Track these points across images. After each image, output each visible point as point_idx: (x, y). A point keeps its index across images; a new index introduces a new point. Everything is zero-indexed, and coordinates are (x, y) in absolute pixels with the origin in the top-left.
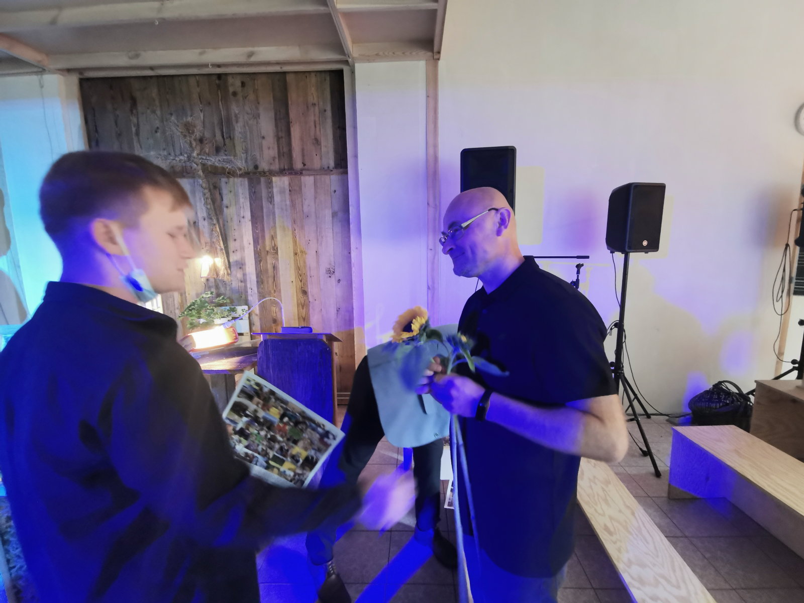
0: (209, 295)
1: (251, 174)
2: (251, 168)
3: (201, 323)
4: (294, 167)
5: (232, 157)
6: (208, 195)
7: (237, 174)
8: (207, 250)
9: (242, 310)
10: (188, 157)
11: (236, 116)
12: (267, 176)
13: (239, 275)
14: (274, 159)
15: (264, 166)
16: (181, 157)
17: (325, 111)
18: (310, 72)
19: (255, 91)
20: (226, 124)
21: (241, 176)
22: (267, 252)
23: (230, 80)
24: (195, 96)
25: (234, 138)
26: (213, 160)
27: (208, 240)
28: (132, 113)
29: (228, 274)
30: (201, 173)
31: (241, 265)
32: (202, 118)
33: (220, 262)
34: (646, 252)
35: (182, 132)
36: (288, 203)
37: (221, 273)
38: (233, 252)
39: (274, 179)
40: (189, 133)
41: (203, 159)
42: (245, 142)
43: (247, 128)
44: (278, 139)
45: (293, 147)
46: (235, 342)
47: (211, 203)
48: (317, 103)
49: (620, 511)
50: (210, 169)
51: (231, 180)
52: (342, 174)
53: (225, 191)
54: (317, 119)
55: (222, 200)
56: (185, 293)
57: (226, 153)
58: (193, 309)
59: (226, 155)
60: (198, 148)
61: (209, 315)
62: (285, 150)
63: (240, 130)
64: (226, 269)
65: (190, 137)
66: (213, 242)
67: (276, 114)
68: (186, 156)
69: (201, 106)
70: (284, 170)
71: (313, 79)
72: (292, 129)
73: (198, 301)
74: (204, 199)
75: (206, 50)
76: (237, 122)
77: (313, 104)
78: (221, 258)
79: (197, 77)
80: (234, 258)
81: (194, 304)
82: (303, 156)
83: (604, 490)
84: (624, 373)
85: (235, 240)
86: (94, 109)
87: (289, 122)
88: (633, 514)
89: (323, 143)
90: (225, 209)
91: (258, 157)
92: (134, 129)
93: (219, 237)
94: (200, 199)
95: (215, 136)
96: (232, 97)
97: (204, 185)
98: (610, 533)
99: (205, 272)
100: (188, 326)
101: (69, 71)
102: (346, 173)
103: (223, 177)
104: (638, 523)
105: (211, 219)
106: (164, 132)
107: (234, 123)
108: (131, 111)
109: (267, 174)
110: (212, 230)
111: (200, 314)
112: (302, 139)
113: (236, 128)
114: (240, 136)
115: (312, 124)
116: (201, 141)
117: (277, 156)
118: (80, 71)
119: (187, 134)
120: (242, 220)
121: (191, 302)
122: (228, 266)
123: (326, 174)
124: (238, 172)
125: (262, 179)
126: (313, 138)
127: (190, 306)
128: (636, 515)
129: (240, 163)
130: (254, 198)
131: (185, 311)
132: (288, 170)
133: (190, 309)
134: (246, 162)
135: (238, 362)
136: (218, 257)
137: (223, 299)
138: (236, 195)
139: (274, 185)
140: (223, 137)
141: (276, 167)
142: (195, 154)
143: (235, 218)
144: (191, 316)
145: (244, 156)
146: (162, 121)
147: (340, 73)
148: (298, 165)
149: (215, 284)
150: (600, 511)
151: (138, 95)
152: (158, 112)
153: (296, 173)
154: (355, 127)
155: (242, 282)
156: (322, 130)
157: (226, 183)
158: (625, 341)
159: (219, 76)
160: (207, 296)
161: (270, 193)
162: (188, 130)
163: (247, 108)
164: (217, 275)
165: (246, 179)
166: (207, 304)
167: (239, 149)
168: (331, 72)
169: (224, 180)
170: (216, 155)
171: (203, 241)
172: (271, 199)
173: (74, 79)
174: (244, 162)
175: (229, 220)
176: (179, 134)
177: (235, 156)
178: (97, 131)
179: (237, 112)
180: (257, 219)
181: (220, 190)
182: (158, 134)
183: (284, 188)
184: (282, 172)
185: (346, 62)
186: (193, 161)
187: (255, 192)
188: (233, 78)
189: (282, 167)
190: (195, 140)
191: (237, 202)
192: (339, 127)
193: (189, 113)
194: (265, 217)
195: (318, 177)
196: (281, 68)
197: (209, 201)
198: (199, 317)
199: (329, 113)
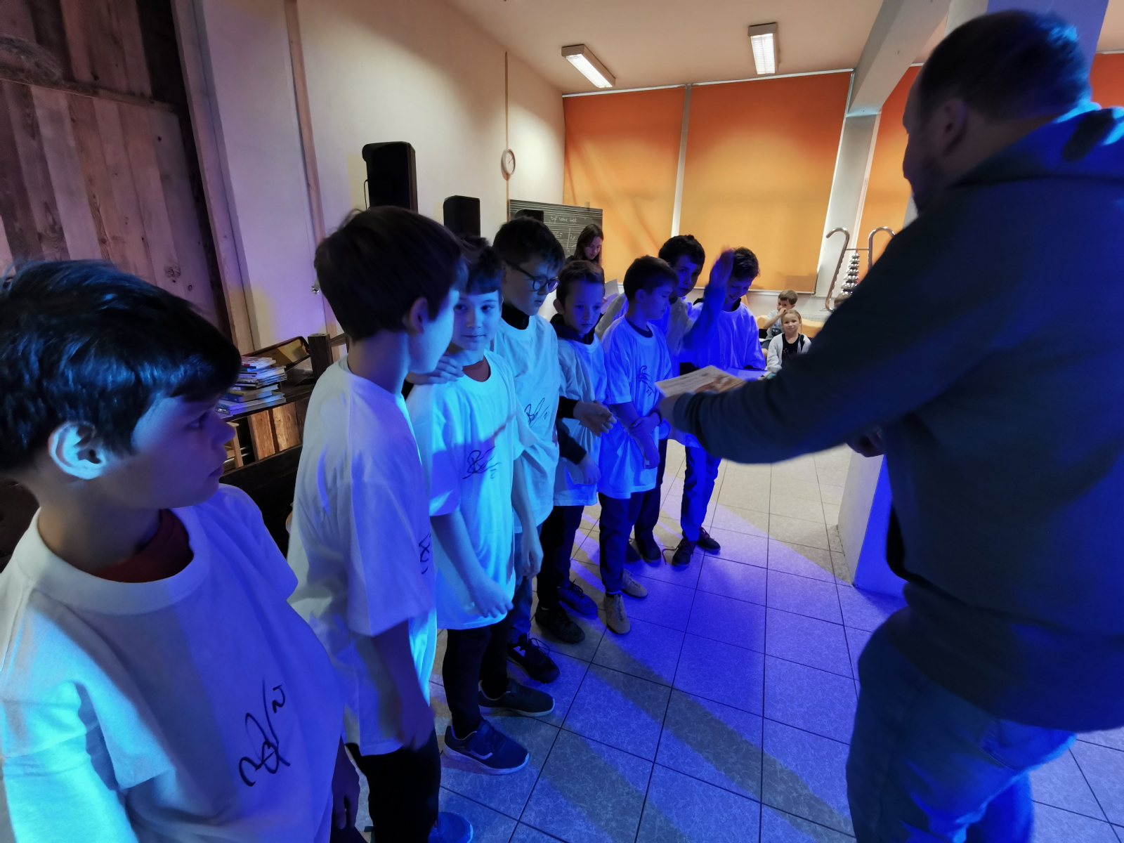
4: (73, 75)
22: (40, 237)
36: (72, 142)
39: (34, 89)
45: (68, 37)
62: (53, 38)
82: (92, 60)
89: (128, 48)
102: (178, 112)
112: (85, 28)
123: (140, 106)
125: (6, 85)
126: (107, 32)
139: (36, 102)
148: (82, 74)
153: (84, 91)
156: (121, 20)
172: (32, 128)
183: (59, 113)
184: (48, 78)
194: (23, 165)
195: (126, 107)
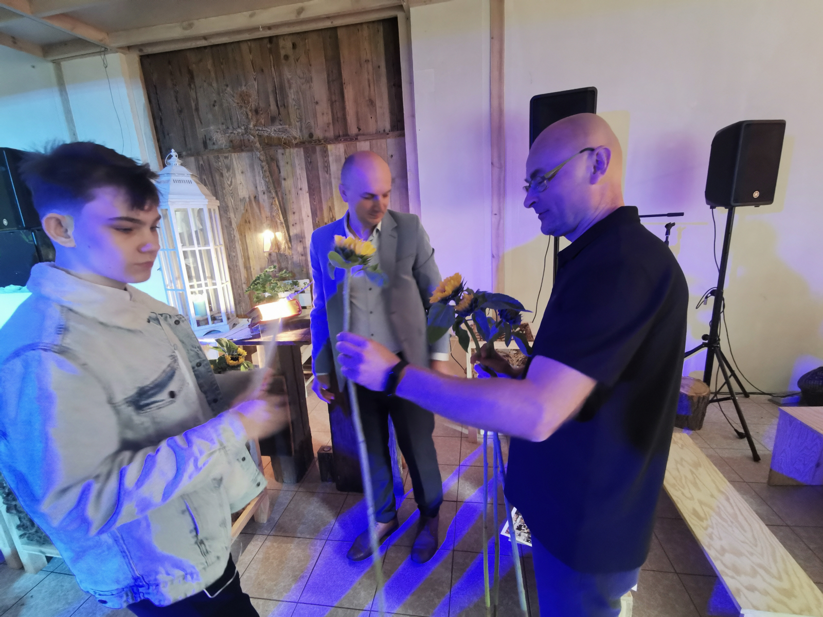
0: (272, 269)
1: (306, 143)
2: (306, 136)
3: (266, 296)
4: (349, 133)
5: (287, 126)
6: (266, 168)
7: (293, 144)
8: (269, 224)
9: (304, 283)
10: (245, 129)
11: (289, 81)
12: (322, 144)
13: (300, 249)
14: (328, 124)
15: (319, 134)
16: (239, 130)
17: (379, 67)
18: (361, 24)
19: (307, 53)
20: (280, 91)
21: (297, 145)
23: (281, 43)
24: (248, 65)
25: (288, 106)
26: (269, 131)
27: (269, 214)
28: (190, 88)
29: (289, 248)
30: (258, 145)
31: (301, 238)
32: (256, 87)
33: (280, 236)
34: (757, 206)
35: (238, 103)
37: (283, 247)
38: (293, 225)
39: (330, 147)
40: (245, 103)
41: (259, 130)
42: (298, 109)
43: (300, 93)
44: (332, 103)
45: (347, 110)
46: (299, 314)
47: (270, 177)
48: (370, 59)
49: (712, 496)
50: (266, 141)
51: (287, 150)
52: (398, 137)
53: (282, 163)
54: (371, 78)
55: (280, 173)
56: (250, 268)
57: (281, 122)
58: (258, 283)
59: (281, 125)
60: (254, 119)
61: (273, 289)
62: (340, 115)
63: (293, 97)
64: (287, 242)
65: (247, 108)
66: (273, 216)
67: (328, 75)
68: (243, 128)
69: (254, 74)
70: (339, 136)
71: (365, 32)
72: (345, 91)
73: (263, 275)
74: (263, 173)
75: (256, 11)
76: (290, 88)
77: (366, 61)
78: (282, 232)
79: (249, 43)
80: (293, 231)
81: (258, 278)
82: (358, 120)
83: (692, 473)
84: (720, 347)
85: (294, 213)
86: (155, 87)
87: (342, 82)
88: (728, 499)
89: (378, 104)
90: (283, 182)
91: (312, 124)
92: (193, 105)
93: (278, 210)
94: (259, 172)
95: (270, 105)
96: (283, 61)
97: (262, 158)
98: (700, 519)
99: (267, 247)
100: (255, 299)
101: (129, 48)
102: (403, 135)
103: (280, 149)
104: (733, 508)
105: (270, 192)
106: (221, 105)
107: (287, 89)
108: (190, 85)
109: (322, 142)
110: (272, 204)
111: (265, 288)
112: (356, 101)
113: (289, 94)
114: (294, 103)
115: (367, 83)
116: (256, 112)
117: (331, 121)
118: (139, 47)
119: (243, 105)
120: (300, 192)
121: (256, 276)
122: (288, 240)
123: (383, 138)
124: (294, 142)
125: (318, 148)
126: (367, 99)
127: (256, 280)
128: (732, 501)
129: (295, 133)
130: (310, 168)
131: (251, 285)
132: (344, 136)
133: (255, 283)
134: (301, 130)
135: (302, 334)
136: (278, 231)
137: (285, 273)
138: (293, 166)
139: (329, 153)
140: (277, 106)
141: (331, 134)
142: (251, 126)
143: (293, 191)
144: (257, 290)
145: (298, 124)
146: (219, 94)
147: (394, 21)
148: (353, 130)
149: (277, 257)
150: (688, 495)
151: (194, 67)
152: (215, 85)
153: (351, 140)
154: (411, 83)
155: (302, 255)
156: (376, 88)
157: (283, 154)
158: (723, 311)
159: (271, 39)
160: (271, 270)
161: (326, 162)
162: (243, 100)
163: (299, 72)
164: (279, 249)
165: (302, 149)
166: (271, 278)
167: (293, 117)
168: (384, 21)
169: (280, 151)
170: (272, 125)
171: (264, 216)
172: (327, 168)
173: (135, 57)
174: (298, 130)
175: (287, 193)
176: (235, 105)
177: (290, 125)
178: (160, 109)
179: (290, 77)
180: (314, 191)
181: (277, 161)
182: (216, 108)
183: (339, 156)
184: (337, 139)
185: (400, 7)
186: (250, 133)
187: (311, 162)
188: (284, 40)
189: (337, 134)
190: (251, 110)
191: (294, 174)
192: (394, 85)
193: (244, 84)
194: (322, 188)
195: (374, 142)
196: (332, 22)
197: (268, 174)
198: (265, 291)
199: (383, 70)
